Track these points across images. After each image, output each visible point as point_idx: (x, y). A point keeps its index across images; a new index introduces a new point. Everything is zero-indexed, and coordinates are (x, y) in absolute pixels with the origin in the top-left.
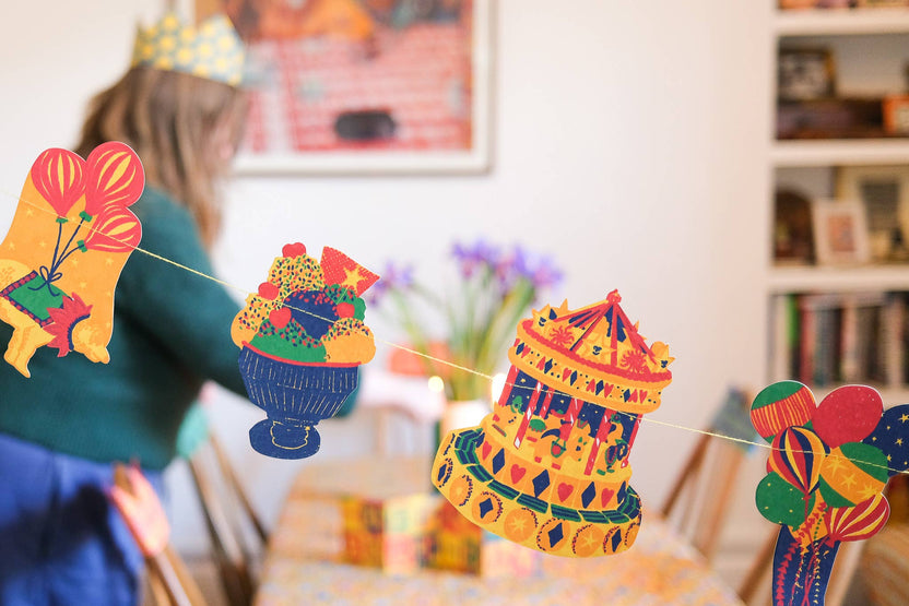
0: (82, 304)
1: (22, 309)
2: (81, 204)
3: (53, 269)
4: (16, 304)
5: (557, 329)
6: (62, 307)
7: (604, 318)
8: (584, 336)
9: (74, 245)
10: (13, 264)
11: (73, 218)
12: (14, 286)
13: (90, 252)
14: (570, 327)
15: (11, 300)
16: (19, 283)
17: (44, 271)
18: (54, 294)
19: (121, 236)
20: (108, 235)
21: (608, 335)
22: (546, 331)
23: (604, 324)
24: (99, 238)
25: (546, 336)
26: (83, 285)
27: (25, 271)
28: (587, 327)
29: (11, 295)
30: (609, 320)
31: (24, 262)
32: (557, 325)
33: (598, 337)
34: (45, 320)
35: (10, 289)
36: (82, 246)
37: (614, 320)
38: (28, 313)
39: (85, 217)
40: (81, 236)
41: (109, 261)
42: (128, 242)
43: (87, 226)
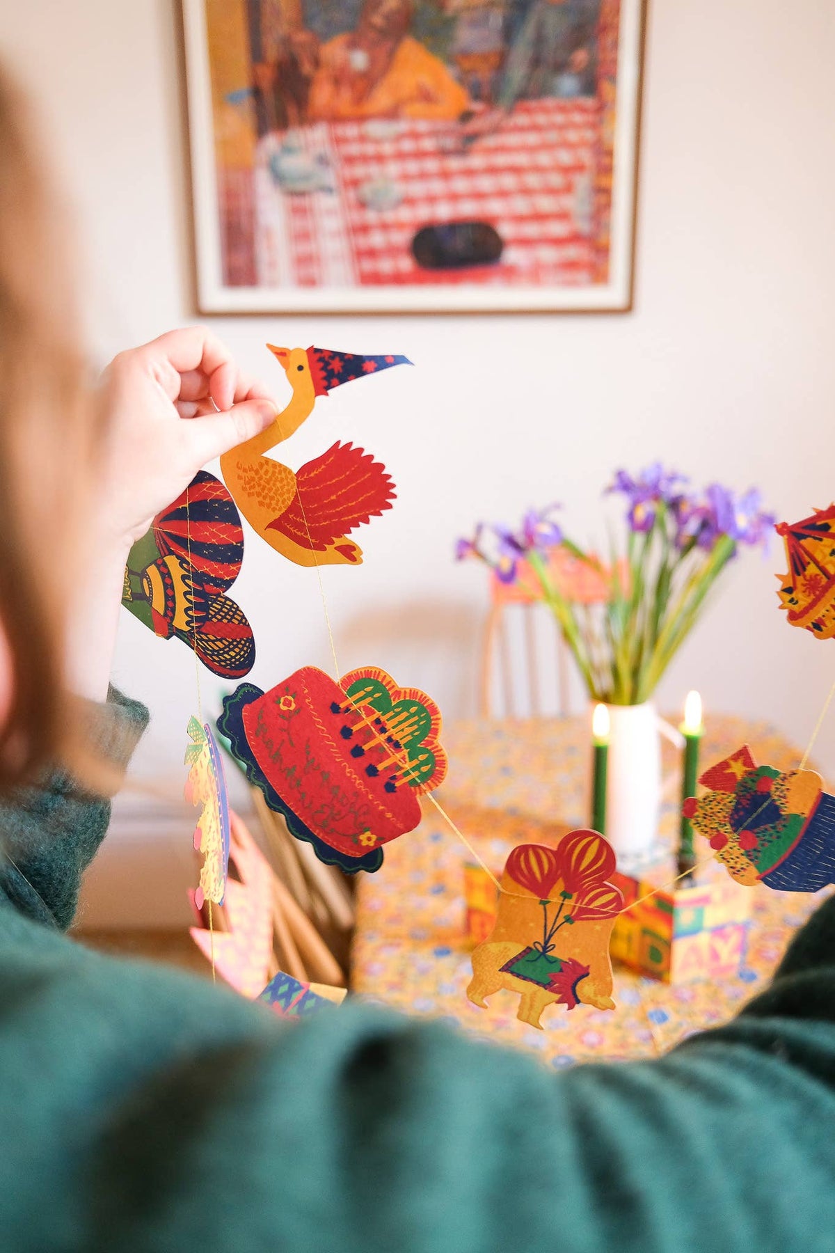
0: (579, 965)
1: (525, 978)
2: (559, 886)
3: (546, 942)
4: (518, 976)
5: (804, 588)
6: (561, 971)
7: (803, 542)
8: (817, 563)
9: (561, 920)
10: (510, 945)
11: (555, 898)
12: (512, 962)
13: (578, 923)
14: (805, 577)
15: (512, 973)
16: (516, 959)
17: (537, 945)
18: (553, 961)
19: (604, 906)
20: (591, 907)
21: (821, 540)
22: (803, 600)
23: (807, 543)
24: (582, 911)
25: (809, 600)
26: (577, 951)
27: (521, 949)
28: (807, 559)
29: (512, 969)
30: (805, 537)
31: (518, 941)
32: (800, 588)
33: (822, 551)
34: (549, 984)
35: (509, 964)
36: (569, 919)
37: (806, 532)
38: (531, 980)
39: (566, 895)
40: (565, 912)
41: (598, 928)
42: (612, 909)
43: (570, 903)
